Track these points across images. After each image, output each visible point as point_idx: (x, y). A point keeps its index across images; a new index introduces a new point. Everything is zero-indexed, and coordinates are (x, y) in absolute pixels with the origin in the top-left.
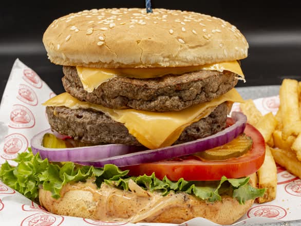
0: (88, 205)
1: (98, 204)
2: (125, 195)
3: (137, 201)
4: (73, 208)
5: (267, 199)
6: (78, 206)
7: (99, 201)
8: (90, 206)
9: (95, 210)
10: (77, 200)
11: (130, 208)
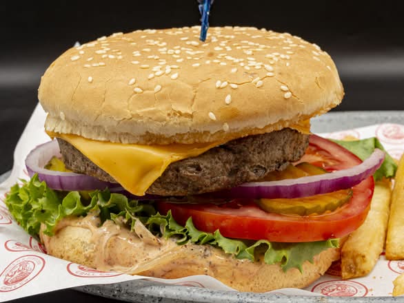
0: (85, 247)
1: (96, 248)
2: (131, 240)
3: (144, 250)
4: (67, 248)
5: (355, 273)
6: (73, 247)
7: (97, 243)
8: (87, 248)
9: (92, 254)
10: (73, 239)
11: (134, 257)
